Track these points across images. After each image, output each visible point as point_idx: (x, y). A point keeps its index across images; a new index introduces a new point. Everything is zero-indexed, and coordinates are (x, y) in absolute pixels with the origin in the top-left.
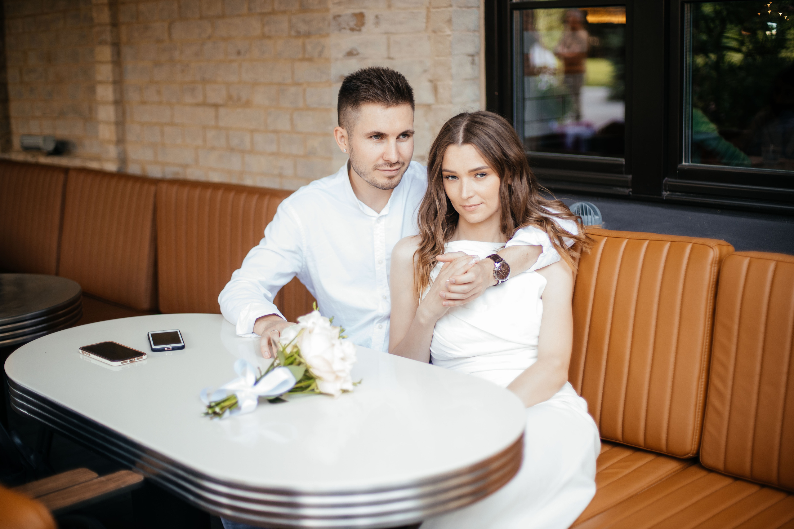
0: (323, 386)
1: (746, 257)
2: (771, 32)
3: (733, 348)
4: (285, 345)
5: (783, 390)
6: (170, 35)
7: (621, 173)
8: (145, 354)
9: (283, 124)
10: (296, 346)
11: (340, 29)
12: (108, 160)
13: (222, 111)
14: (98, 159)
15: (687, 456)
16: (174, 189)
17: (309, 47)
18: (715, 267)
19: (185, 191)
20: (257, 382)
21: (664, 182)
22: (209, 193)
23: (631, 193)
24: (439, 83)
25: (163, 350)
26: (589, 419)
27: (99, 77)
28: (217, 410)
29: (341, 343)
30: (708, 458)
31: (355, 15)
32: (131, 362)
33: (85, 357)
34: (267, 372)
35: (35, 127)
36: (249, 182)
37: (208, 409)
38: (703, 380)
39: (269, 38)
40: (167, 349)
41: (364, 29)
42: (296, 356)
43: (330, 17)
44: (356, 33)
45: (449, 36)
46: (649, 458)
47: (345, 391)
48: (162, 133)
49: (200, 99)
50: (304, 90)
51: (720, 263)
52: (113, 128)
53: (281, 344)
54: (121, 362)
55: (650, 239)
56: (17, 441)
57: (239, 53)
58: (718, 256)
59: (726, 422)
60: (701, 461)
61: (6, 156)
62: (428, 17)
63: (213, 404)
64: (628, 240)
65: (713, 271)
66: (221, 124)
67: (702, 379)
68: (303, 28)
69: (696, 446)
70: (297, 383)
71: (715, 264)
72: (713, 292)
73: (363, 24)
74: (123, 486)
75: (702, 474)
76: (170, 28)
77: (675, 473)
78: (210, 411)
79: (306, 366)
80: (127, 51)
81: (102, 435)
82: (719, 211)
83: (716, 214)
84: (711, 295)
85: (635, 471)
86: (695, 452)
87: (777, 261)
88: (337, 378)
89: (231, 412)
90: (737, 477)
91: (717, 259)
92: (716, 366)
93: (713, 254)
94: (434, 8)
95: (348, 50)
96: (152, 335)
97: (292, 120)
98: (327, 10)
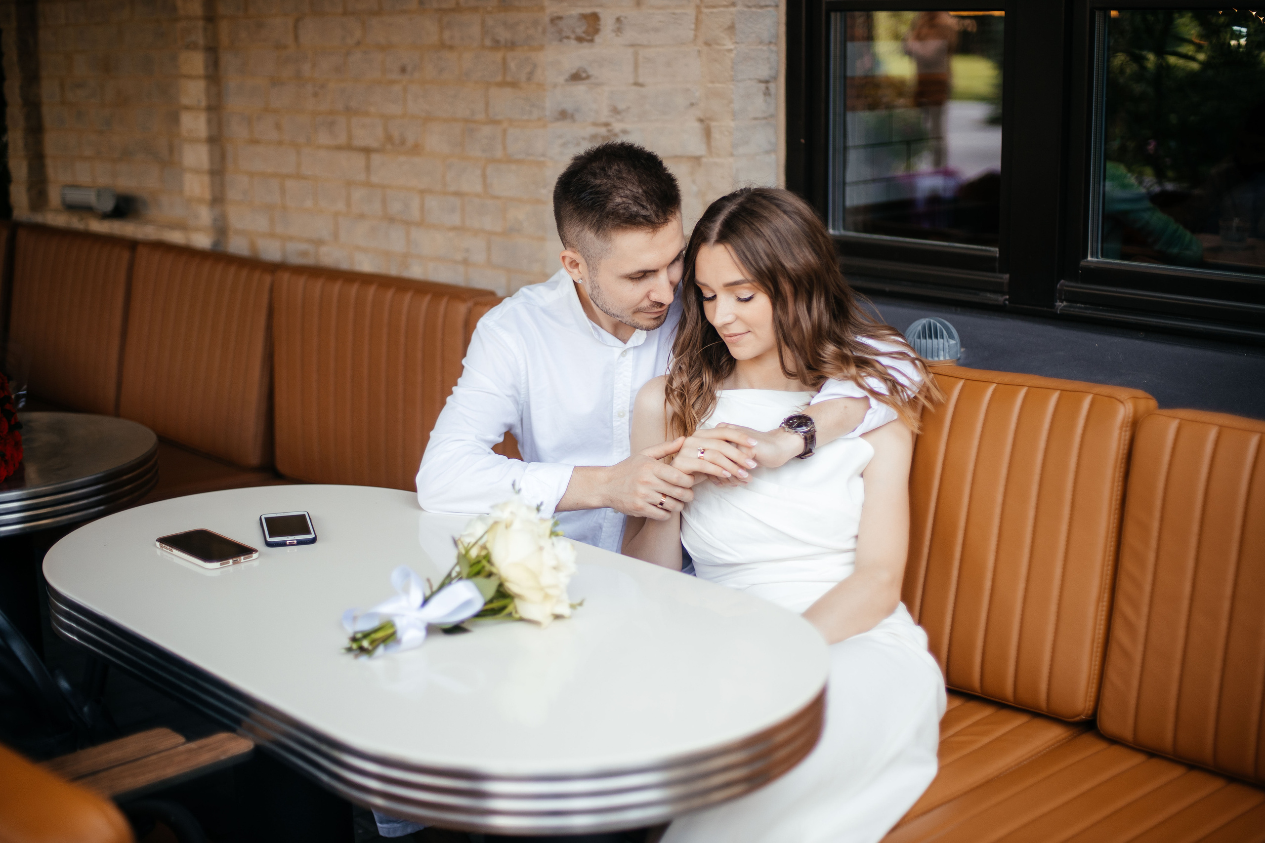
0: (524, 609)
1: (1174, 418)
2: (1238, 41)
3: (1151, 556)
4: (469, 544)
5: (1224, 624)
6: (296, 37)
7: (993, 270)
8: (256, 551)
9: (471, 183)
10: (484, 547)
11: (562, 38)
12: (197, 229)
13: (376, 158)
14: (182, 226)
15: (1077, 719)
16: (301, 281)
17: (512, 65)
18: (1126, 431)
19: (318, 285)
20: (426, 601)
21: (1058, 286)
22: (354, 289)
23: (1007, 302)
24: (713, 124)
25: (283, 544)
26: (930, 661)
27: (185, 101)
28: (365, 644)
29: (553, 544)
30: (1109, 722)
31: (584, 17)
32: (235, 563)
33: (165, 553)
34: (442, 586)
35: (83, 174)
36: (416, 272)
37: (351, 643)
38: (1105, 604)
39: (451, 48)
40: (289, 543)
41: (598, 39)
42: (484, 562)
43: (547, 19)
44: (585, 44)
45: (730, 51)
46: (1020, 720)
47: (557, 617)
48: (283, 190)
49: (342, 139)
50: (505, 131)
51: (1135, 426)
52: (206, 179)
53: (462, 543)
54: (220, 563)
55: (1029, 384)
56: (64, 684)
57: (403, 70)
58: (1131, 415)
59: (1137, 669)
60: (1099, 727)
61: (39, 218)
62: (698, 21)
63: (359, 636)
64: (996, 385)
65: (1123, 438)
66: (374, 179)
67: (1103, 602)
68: (504, 35)
69: (1092, 704)
70: (486, 604)
71: (1127, 427)
72: (1122, 470)
73: (597, 31)
74: (223, 757)
75: (1101, 746)
76: (296, 27)
77: (1059, 744)
78: (355, 646)
79: (500, 578)
80: (228, 60)
81: (192, 677)
82: (1142, 334)
83: (1138, 338)
84: (1119, 475)
85: (997, 739)
86: (1090, 712)
87: (1220, 426)
88: (547, 597)
89: (386, 648)
90: (1152, 753)
91: (1130, 420)
92: (1125, 584)
93: (1123, 412)
94: (707, 7)
95: (574, 71)
96: (266, 519)
97: (484, 176)
98: (542, 8)
